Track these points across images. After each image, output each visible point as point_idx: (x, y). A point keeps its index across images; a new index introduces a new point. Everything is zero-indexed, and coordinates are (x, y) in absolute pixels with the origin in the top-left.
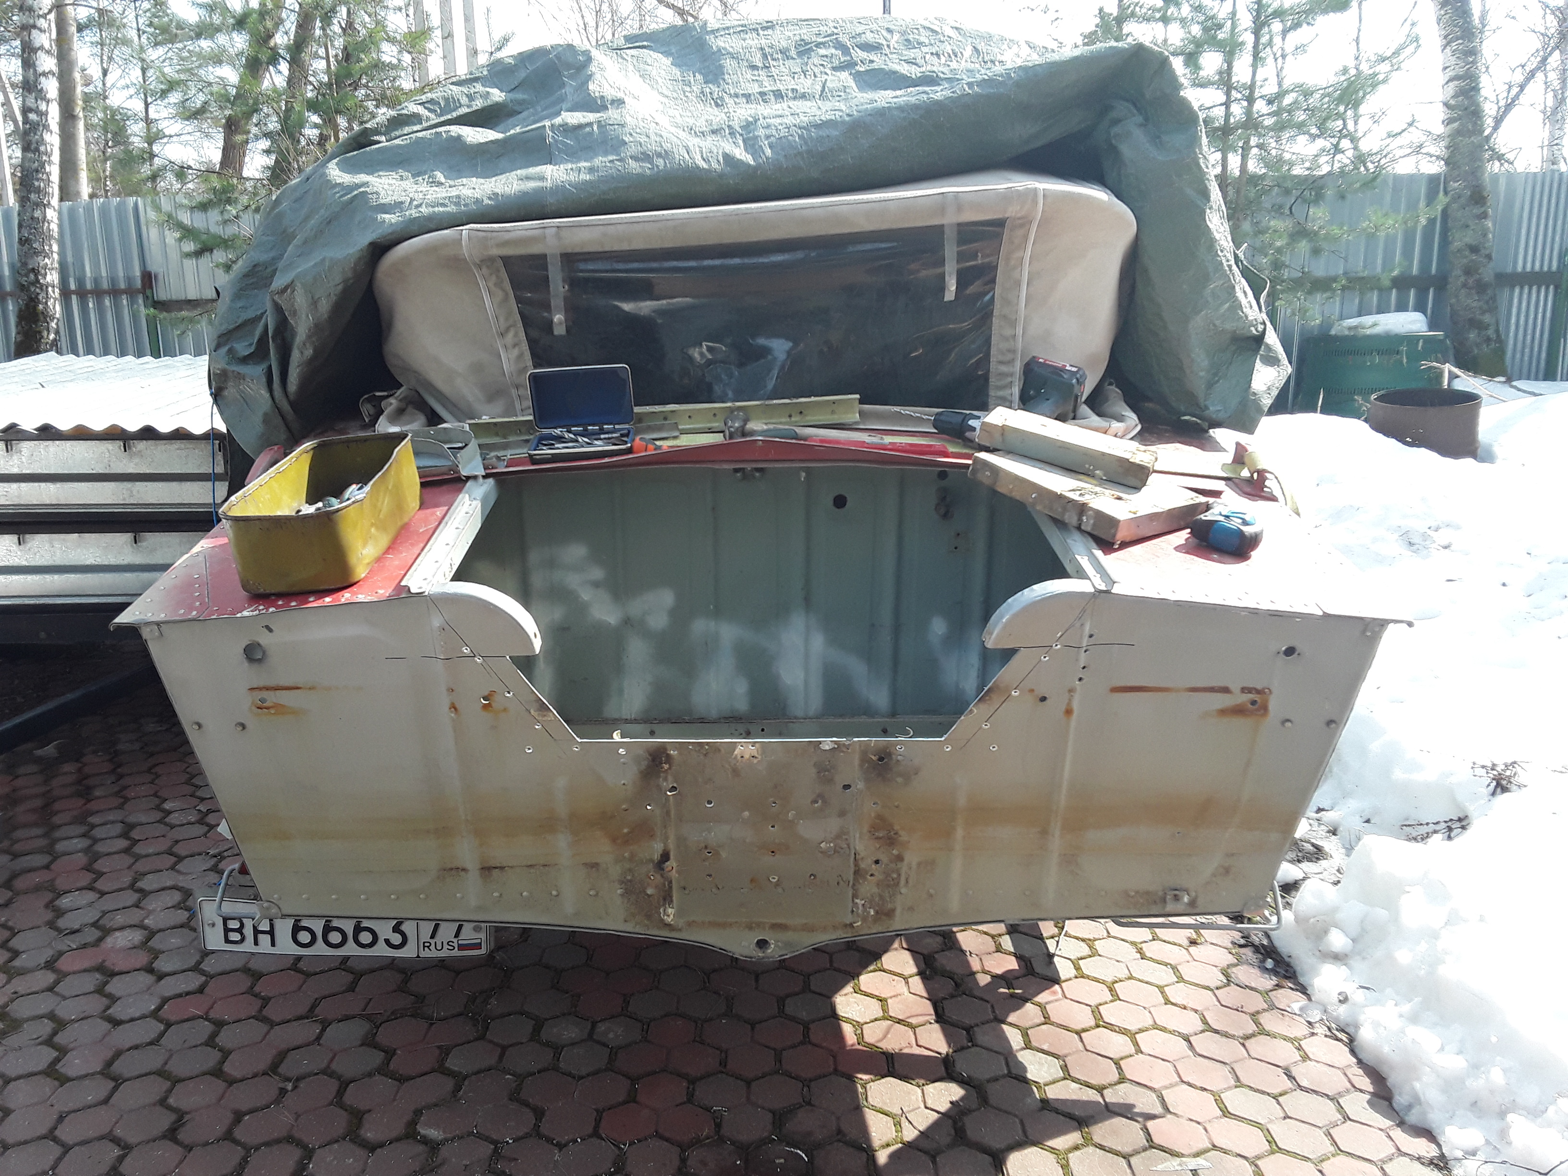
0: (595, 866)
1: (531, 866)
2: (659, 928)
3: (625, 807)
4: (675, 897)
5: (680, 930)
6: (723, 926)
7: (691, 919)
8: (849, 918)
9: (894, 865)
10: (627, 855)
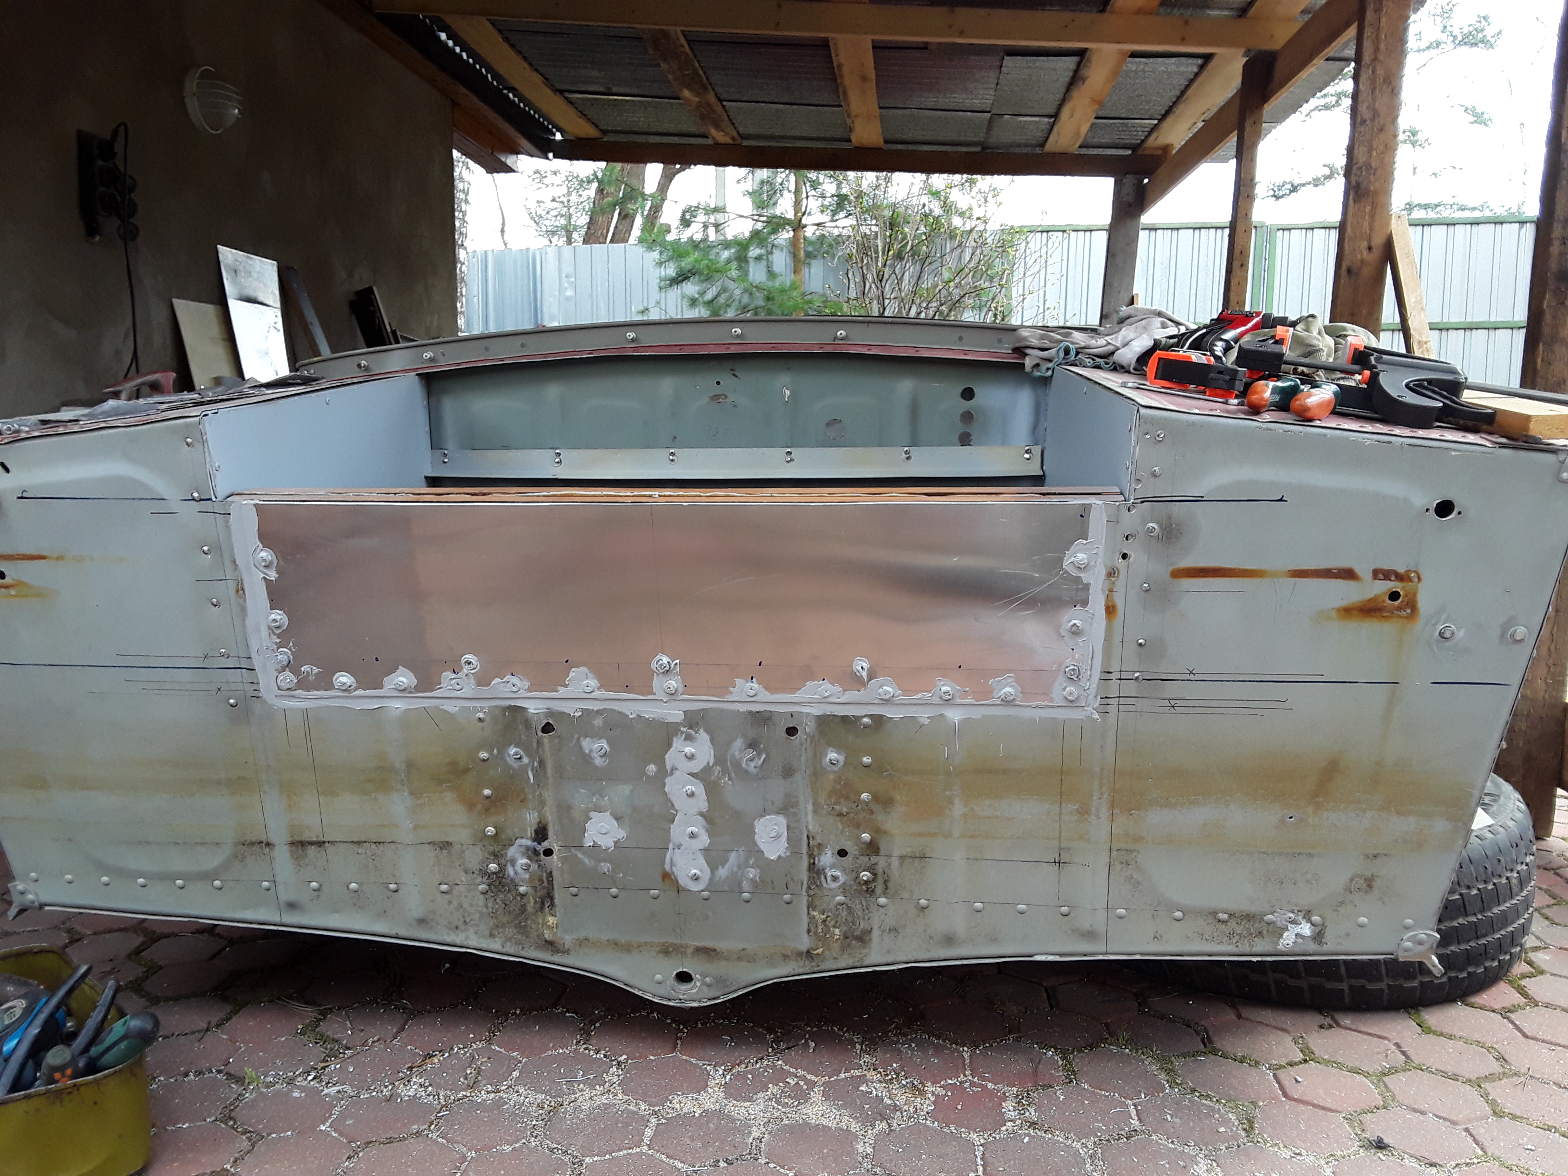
0: (446, 845)
1: (359, 843)
2: (538, 948)
3: (484, 755)
4: (559, 896)
5: (567, 952)
6: (627, 948)
7: (582, 934)
8: (805, 943)
9: (866, 859)
10: (491, 830)
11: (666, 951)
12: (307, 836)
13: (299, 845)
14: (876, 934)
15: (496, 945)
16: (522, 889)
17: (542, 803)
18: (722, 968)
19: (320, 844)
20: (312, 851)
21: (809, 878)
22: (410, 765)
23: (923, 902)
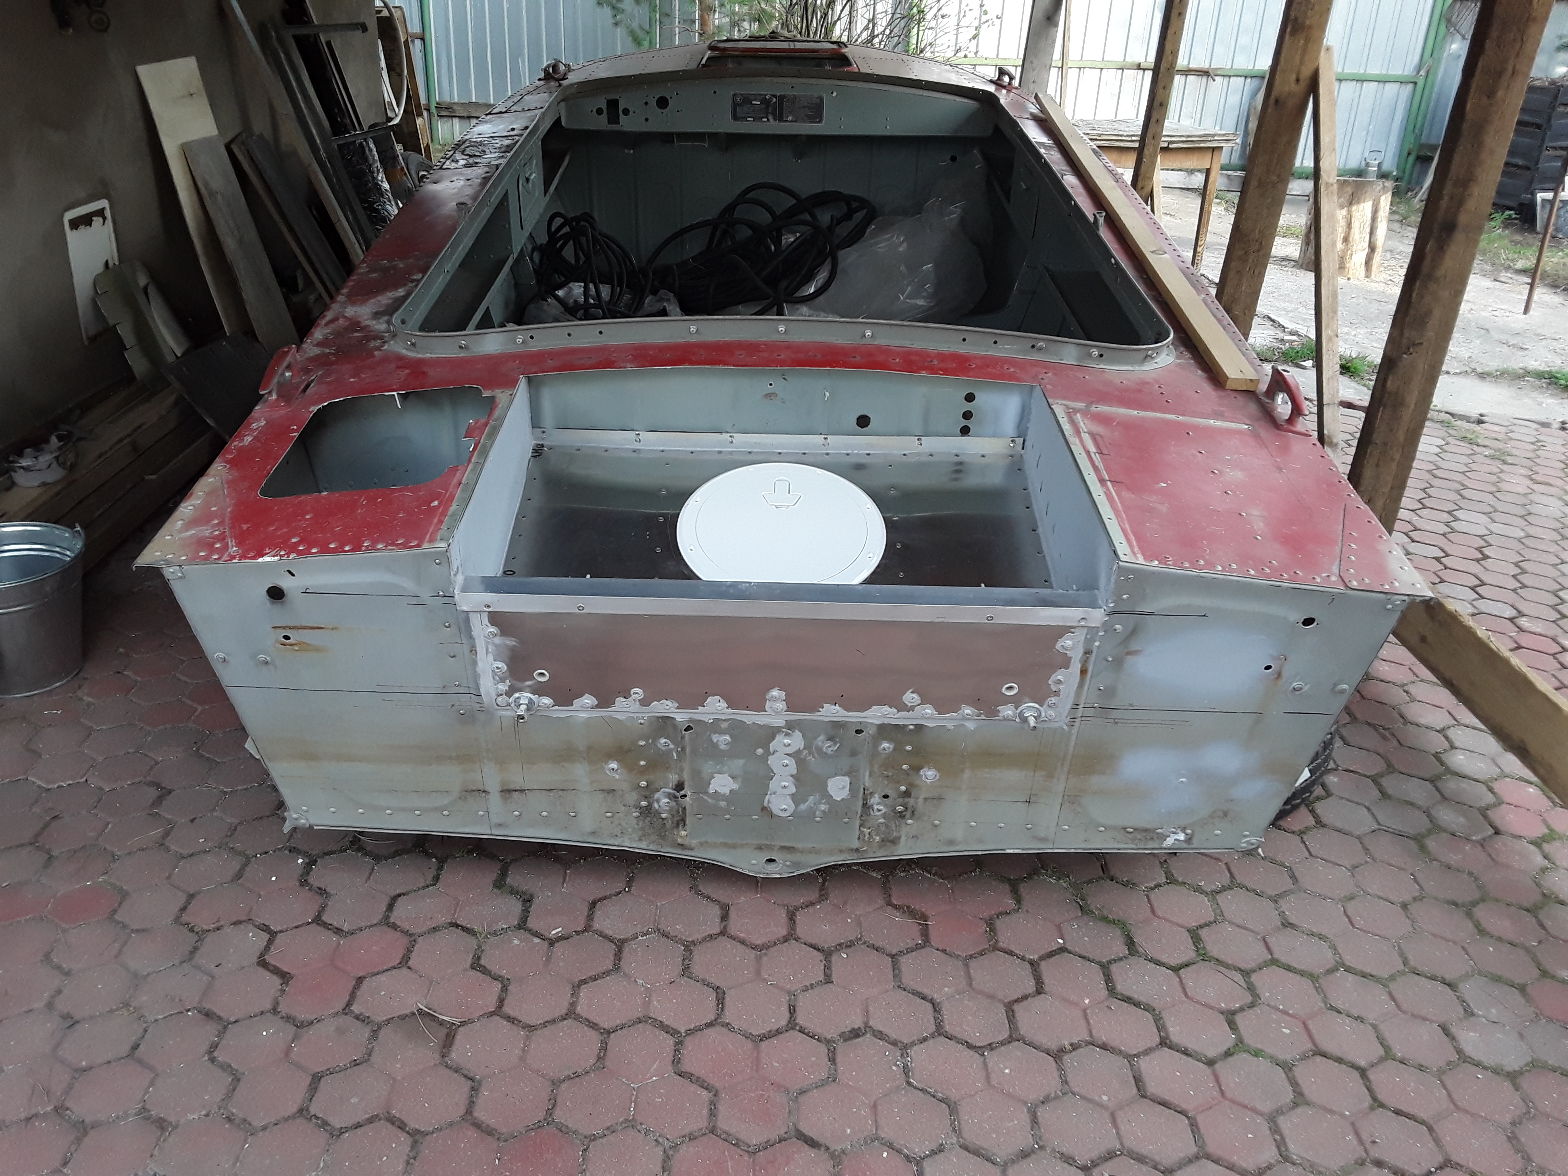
0: (611, 791)
1: (550, 790)
2: (672, 846)
3: (642, 743)
4: (688, 821)
5: (692, 849)
6: (734, 847)
7: (703, 840)
8: (856, 844)
9: (901, 800)
10: (643, 784)
11: (760, 848)
12: (512, 787)
13: (507, 792)
14: (903, 839)
15: (644, 845)
16: (663, 816)
17: (682, 770)
18: (797, 857)
19: (522, 791)
20: (516, 795)
21: (862, 811)
22: (590, 748)
23: (937, 822)
